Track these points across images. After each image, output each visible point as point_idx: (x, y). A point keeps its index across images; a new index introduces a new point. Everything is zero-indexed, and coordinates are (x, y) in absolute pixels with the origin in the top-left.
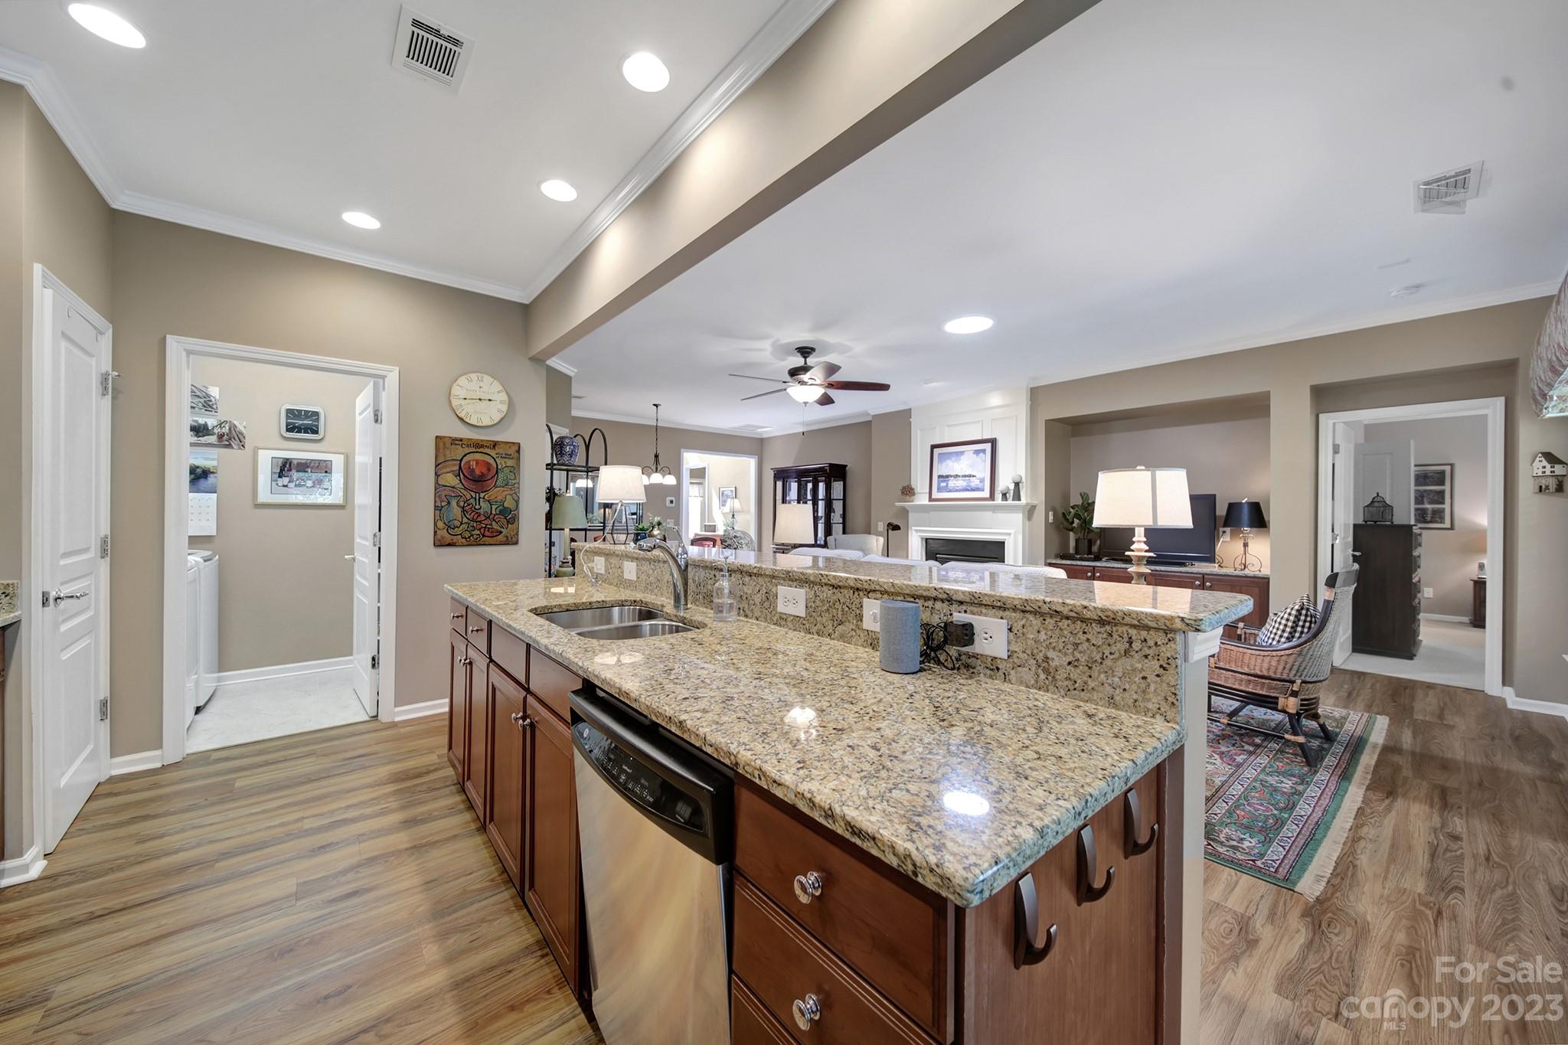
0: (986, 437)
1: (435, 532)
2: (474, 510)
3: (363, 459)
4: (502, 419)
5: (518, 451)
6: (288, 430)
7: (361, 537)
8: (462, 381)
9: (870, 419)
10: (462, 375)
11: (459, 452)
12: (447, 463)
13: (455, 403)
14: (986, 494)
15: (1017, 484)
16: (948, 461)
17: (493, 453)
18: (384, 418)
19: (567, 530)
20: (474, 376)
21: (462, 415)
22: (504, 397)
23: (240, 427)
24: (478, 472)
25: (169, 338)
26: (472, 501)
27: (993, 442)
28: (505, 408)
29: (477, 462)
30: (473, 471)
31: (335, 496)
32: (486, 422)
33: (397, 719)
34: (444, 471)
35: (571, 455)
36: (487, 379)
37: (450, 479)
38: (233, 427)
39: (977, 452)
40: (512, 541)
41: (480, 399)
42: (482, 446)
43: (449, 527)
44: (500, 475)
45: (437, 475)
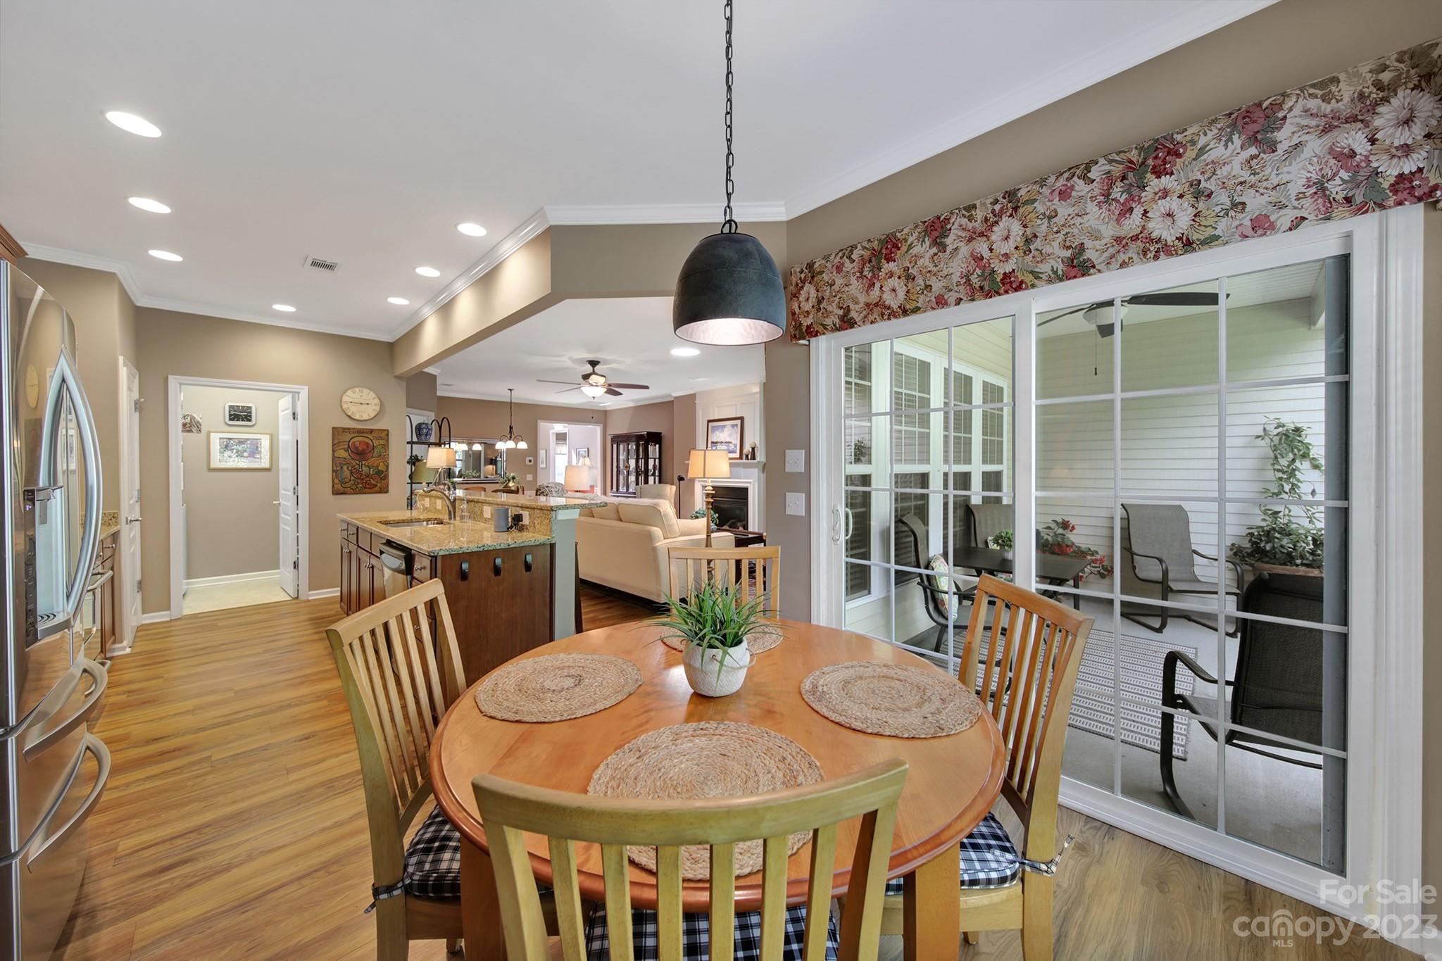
0: (738, 416)
1: (333, 486)
2: (358, 472)
3: (285, 437)
4: (376, 416)
5: (388, 435)
6: (230, 419)
7: (284, 490)
8: (349, 393)
9: (672, 399)
10: (349, 389)
11: (348, 437)
12: (340, 444)
13: (345, 406)
14: (737, 455)
15: (753, 449)
16: (717, 432)
17: (370, 437)
18: (299, 416)
19: (424, 484)
20: (357, 390)
21: (349, 414)
22: (377, 401)
23: (198, 418)
24: (360, 449)
25: (170, 377)
26: (357, 466)
27: (742, 419)
28: (378, 408)
29: (360, 442)
30: (357, 448)
31: (265, 463)
32: (366, 417)
33: (310, 598)
34: (338, 448)
35: (426, 435)
36: (366, 391)
37: (342, 453)
38: (193, 418)
39: (733, 426)
40: (384, 490)
41: (361, 404)
42: (363, 432)
43: (342, 482)
44: (376, 450)
45: (334, 451)
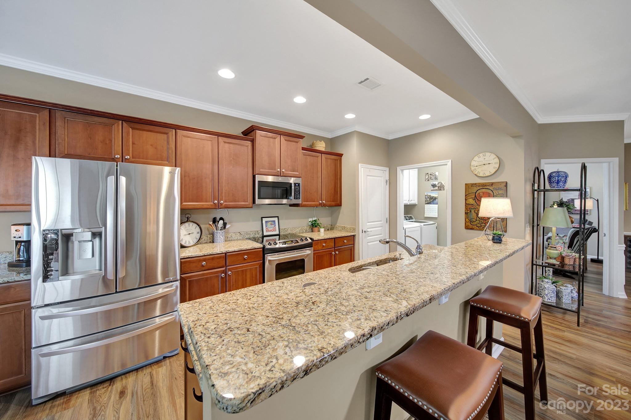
1: (465, 223)
4: (495, 172)
5: (505, 186)
8: (476, 158)
10: (475, 156)
11: (474, 190)
12: (470, 194)
13: (473, 168)
17: (491, 188)
20: (481, 155)
21: (476, 173)
22: (497, 160)
25: (398, 168)
28: (497, 166)
29: (484, 193)
32: (488, 174)
34: (468, 198)
36: (488, 154)
37: (471, 201)
38: (441, 184)
41: (484, 164)
42: (486, 185)
43: (471, 221)
45: (466, 200)
